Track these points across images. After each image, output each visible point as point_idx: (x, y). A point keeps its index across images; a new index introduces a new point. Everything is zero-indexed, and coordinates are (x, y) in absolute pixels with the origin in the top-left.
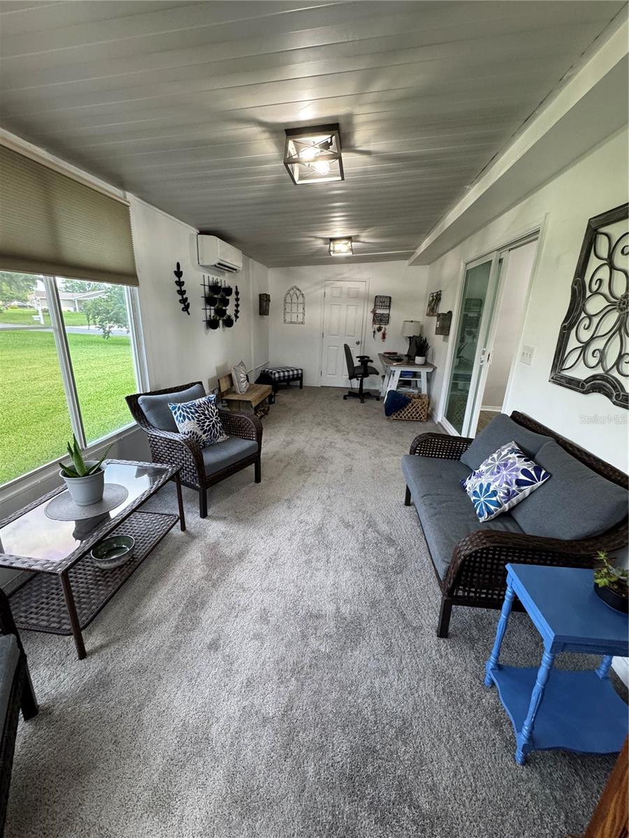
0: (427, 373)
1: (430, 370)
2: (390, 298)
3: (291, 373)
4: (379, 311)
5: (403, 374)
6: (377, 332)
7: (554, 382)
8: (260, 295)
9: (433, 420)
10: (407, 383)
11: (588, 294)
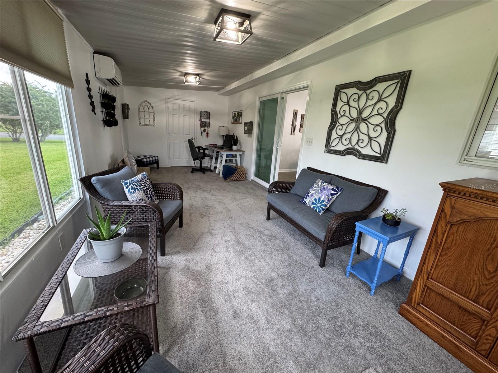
0: (240, 154)
1: (241, 153)
2: (209, 113)
3: (151, 159)
4: (203, 120)
5: (228, 156)
6: (203, 132)
7: (327, 153)
8: (122, 104)
9: (247, 179)
10: (231, 161)
11: (339, 116)
